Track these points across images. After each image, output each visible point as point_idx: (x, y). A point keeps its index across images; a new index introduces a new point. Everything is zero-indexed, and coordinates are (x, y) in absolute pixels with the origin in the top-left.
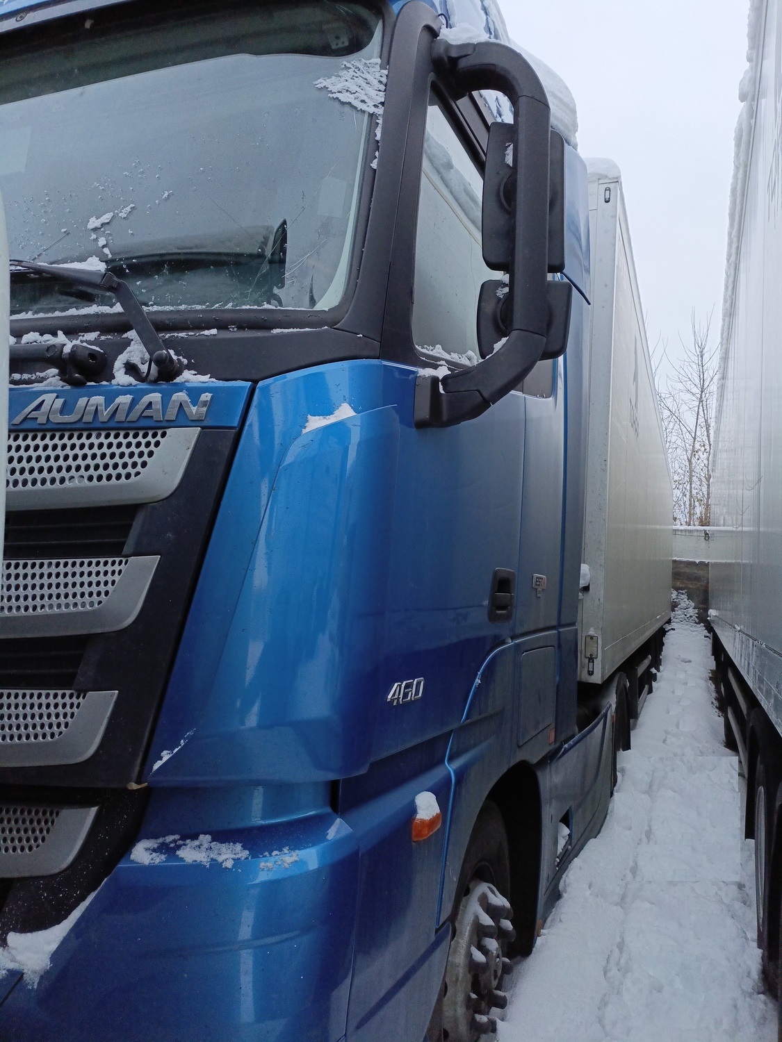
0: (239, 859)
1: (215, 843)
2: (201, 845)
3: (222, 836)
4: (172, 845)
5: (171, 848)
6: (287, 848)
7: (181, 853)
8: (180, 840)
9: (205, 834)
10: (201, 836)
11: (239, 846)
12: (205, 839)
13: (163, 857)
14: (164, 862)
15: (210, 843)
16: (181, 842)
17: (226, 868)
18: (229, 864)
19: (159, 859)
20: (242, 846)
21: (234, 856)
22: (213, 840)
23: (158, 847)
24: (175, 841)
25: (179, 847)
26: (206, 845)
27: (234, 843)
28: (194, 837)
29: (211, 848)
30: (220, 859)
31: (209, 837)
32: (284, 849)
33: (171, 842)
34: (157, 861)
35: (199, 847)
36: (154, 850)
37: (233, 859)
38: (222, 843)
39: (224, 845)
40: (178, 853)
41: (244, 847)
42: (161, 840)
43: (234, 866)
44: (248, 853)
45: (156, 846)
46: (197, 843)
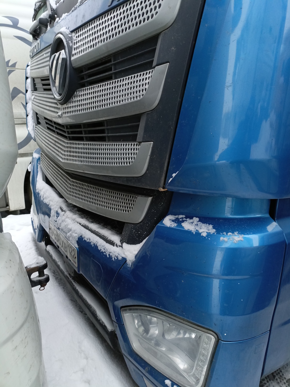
0: (210, 233)
1: (200, 222)
2: (193, 222)
3: (204, 220)
4: (181, 220)
5: (180, 221)
6: (237, 232)
7: (184, 224)
8: (184, 218)
9: (197, 217)
10: (194, 218)
11: (211, 226)
12: (196, 220)
13: (176, 225)
14: (175, 227)
15: (198, 222)
16: (185, 219)
17: (203, 236)
18: (204, 234)
19: (174, 225)
20: (213, 227)
21: (207, 231)
22: (200, 221)
23: (175, 220)
24: (182, 218)
25: (183, 221)
26: (195, 223)
27: (209, 224)
28: (191, 218)
29: (197, 225)
30: (200, 231)
31: (198, 219)
32: (235, 233)
33: (181, 218)
34: (173, 226)
35: (192, 223)
36: (173, 221)
37: (207, 232)
38: (203, 223)
39: (204, 224)
40: (182, 224)
41: (214, 228)
42: (177, 216)
43: (207, 236)
44: (215, 231)
45: (174, 219)
46: (191, 221)
